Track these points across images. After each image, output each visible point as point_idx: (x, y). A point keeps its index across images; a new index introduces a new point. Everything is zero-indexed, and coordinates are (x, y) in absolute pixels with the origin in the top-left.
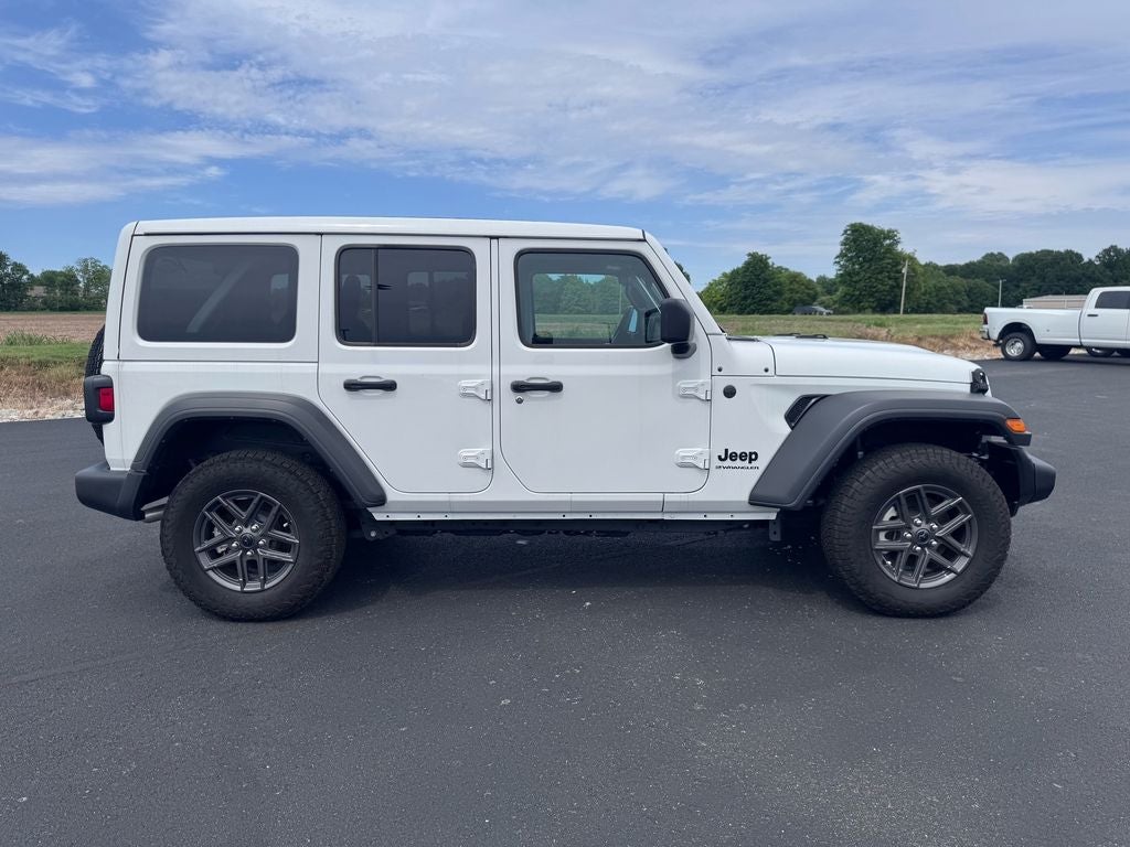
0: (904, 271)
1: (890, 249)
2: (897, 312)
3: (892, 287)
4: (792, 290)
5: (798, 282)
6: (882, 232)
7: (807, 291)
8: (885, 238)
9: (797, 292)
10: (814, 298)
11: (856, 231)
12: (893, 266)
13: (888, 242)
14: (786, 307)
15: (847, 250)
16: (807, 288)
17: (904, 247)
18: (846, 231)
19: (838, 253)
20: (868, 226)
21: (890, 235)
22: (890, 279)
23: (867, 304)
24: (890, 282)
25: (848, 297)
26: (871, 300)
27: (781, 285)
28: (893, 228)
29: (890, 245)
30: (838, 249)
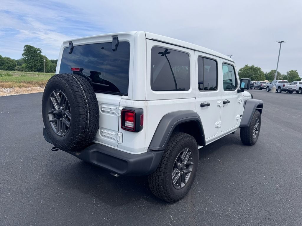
0: (44, 60)
1: (39, 54)
2: (43, 72)
3: (41, 65)
4: (7, 63)
5: (9, 61)
6: (36, 48)
7: (13, 64)
8: (38, 50)
9: (9, 64)
10: (15, 66)
11: (28, 47)
12: (41, 59)
13: (38, 52)
14: (6, 68)
15: (26, 53)
16: (12, 62)
17: (43, 54)
18: (25, 47)
19: (23, 53)
20: (32, 46)
21: (39, 50)
22: (40, 62)
23: (34, 69)
24: (40, 63)
25: (28, 67)
26: (35, 68)
27: (4, 61)
28: (40, 48)
29: (39, 52)
30: (23, 52)
